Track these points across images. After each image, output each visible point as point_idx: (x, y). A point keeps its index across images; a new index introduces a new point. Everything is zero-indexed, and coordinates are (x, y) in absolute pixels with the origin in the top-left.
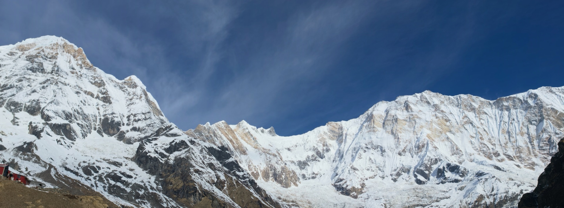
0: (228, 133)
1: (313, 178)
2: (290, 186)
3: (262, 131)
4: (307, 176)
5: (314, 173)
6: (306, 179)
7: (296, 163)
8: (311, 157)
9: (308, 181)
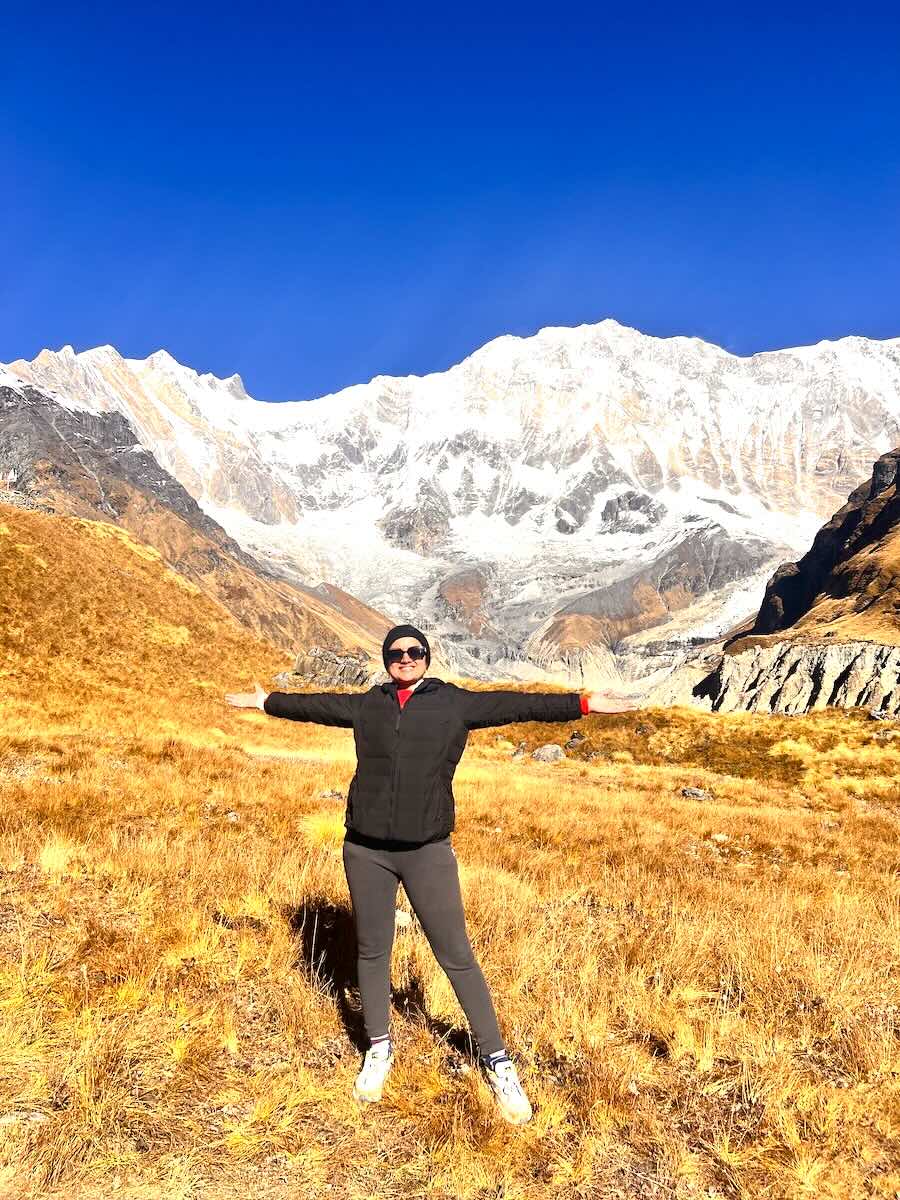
0: (120, 380)
1: (333, 506)
2: (279, 522)
3: (211, 384)
4: (318, 501)
5: (334, 496)
6: (316, 509)
7: (295, 469)
8: (330, 459)
9: (321, 513)
